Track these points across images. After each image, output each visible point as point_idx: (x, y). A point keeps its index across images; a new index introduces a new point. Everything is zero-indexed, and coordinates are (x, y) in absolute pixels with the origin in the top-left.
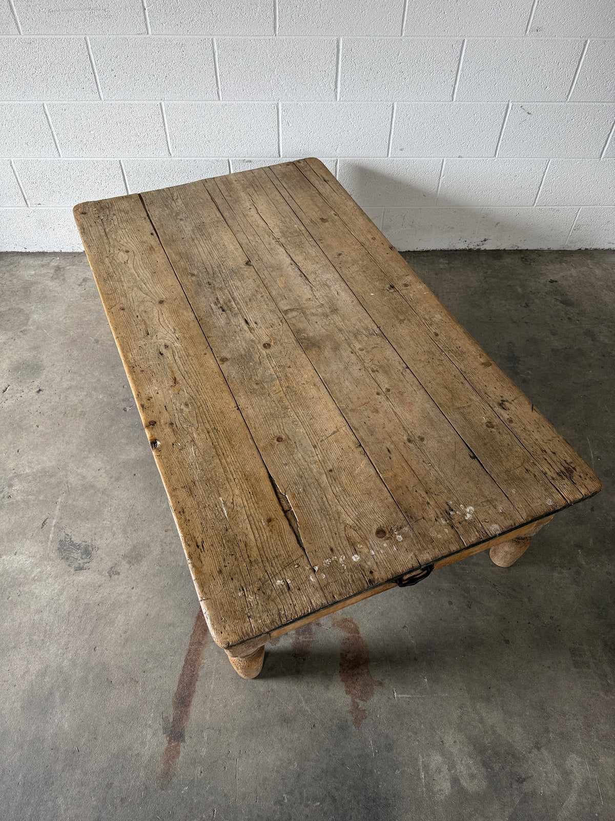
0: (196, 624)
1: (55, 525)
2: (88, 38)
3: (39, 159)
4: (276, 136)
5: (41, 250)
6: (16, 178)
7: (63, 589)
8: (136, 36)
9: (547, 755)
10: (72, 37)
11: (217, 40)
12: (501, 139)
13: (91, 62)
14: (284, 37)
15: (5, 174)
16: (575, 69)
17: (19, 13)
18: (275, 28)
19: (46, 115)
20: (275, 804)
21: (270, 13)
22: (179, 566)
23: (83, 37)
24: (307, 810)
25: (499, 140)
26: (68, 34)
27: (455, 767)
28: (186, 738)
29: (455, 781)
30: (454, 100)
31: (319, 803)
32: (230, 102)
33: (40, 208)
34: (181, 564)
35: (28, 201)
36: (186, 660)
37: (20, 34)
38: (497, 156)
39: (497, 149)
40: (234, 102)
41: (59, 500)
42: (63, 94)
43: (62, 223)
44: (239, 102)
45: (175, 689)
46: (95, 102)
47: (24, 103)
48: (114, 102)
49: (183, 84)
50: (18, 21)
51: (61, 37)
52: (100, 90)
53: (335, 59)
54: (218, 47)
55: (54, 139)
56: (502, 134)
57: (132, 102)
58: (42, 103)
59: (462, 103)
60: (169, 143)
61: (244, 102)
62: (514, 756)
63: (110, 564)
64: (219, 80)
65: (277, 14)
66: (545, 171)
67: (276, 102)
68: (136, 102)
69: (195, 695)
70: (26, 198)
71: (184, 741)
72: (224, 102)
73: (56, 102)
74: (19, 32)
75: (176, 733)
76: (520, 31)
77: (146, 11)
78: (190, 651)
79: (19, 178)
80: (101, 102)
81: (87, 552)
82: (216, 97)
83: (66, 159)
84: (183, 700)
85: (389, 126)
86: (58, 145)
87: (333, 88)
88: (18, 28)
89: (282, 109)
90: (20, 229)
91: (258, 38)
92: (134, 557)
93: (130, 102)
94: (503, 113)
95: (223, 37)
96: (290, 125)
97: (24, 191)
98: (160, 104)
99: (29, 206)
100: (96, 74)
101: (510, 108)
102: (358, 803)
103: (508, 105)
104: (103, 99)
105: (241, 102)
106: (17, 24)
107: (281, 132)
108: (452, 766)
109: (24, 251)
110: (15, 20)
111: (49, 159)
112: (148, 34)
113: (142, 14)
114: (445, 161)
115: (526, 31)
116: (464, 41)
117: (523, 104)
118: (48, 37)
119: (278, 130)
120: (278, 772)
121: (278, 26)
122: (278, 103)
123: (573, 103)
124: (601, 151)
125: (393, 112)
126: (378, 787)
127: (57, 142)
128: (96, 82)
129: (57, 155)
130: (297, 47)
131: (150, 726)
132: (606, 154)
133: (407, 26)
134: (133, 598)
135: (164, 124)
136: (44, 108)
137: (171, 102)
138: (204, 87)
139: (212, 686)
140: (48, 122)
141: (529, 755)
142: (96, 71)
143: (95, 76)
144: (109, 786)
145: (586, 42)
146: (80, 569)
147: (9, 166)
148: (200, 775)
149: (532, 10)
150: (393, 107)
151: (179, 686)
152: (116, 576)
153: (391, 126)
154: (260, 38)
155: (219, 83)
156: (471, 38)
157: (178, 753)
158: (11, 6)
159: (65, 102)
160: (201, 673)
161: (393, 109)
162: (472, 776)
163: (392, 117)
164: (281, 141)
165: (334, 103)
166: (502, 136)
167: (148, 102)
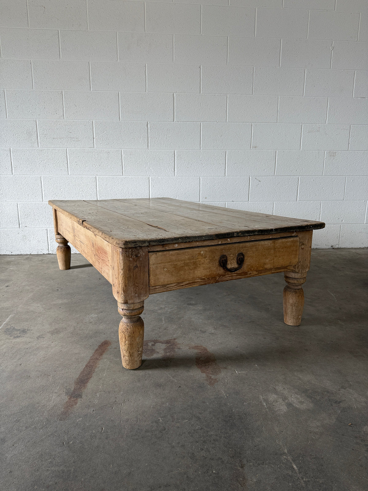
0: (95, 353)
1: (4, 324)
2: (68, 149)
3: (32, 203)
4: (148, 192)
5: (20, 254)
6: (18, 212)
7: (4, 344)
8: (89, 149)
9: (351, 391)
10: (61, 148)
11: (123, 150)
12: (250, 192)
13: (67, 159)
14: (152, 150)
15: (13, 210)
16: (274, 162)
17: (40, 138)
18: (148, 146)
19: (41, 182)
20: (152, 423)
21: (146, 141)
22: (85, 334)
23: (66, 148)
24: (178, 425)
25: (249, 193)
26: (59, 147)
27: (287, 399)
28: (83, 396)
29: (289, 405)
30: (226, 176)
31: (187, 421)
32: (128, 177)
33: (26, 229)
34: (86, 333)
35: (20, 225)
36: (86, 366)
37: (38, 147)
38: (249, 201)
39: (249, 198)
40: (130, 177)
41: (10, 316)
42: (52, 172)
43: (35, 237)
44: (132, 177)
45: (77, 377)
46: (66, 176)
47: (32, 176)
48: (74, 176)
49: (107, 168)
50: (39, 142)
51: (56, 148)
52: (69, 171)
53: (174, 159)
54: (124, 153)
55: (42, 193)
56: (250, 190)
57: (83, 176)
58: (40, 176)
59: (230, 177)
60: (98, 195)
61: (134, 177)
62: (328, 392)
63: (38, 335)
64: (123, 167)
65: (149, 141)
66: (273, 208)
67: (148, 177)
68: (85, 176)
69: (92, 378)
70: (20, 223)
71: (81, 398)
72: (125, 177)
73: (47, 176)
74: (38, 146)
75: (75, 395)
76: (248, 148)
77: (95, 139)
78: (89, 362)
79: (19, 212)
80: (68, 176)
81: (24, 331)
82: (122, 174)
83: (45, 203)
84: (83, 381)
85: (199, 187)
86: (43, 196)
87: (173, 170)
88: (38, 145)
89: (151, 180)
90: (12, 241)
91: (141, 150)
92: (56, 332)
93: (82, 176)
94: (248, 181)
95: (126, 150)
96: (155, 187)
97: (20, 219)
98: (96, 177)
99: (21, 228)
100: (69, 164)
101: (251, 179)
102: (218, 419)
103: (250, 178)
104: (69, 174)
105: (133, 177)
106: (38, 143)
107: (150, 190)
108: (284, 399)
109: (10, 254)
110: (38, 142)
111: (37, 203)
112: (94, 148)
113: (93, 140)
114: (226, 203)
115: (251, 148)
116: (226, 152)
117: (256, 177)
118: (50, 148)
119: (149, 189)
120: (153, 408)
121: (149, 145)
122: (149, 177)
123: (278, 177)
124: (296, 197)
125: (200, 181)
126: (232, 411)
127: (43, 194)
128: (68, 167)
129: (42, 201)
130: (157, 154)
131: (56, 393)
132: (299, 199)
133: (202, 146)
134: (52, 345)
135: (96, 186)
136: (41, 178)
137: (101, 176)
138: (117, 170)
139: (104, 375)
140: (41, 185)
141: (340, 392)
142: (68, 163)
143: (68, 164)
144: (18, 421)
145: (276, 151)
146: (18, 337)
147: (16, 206)
148: (93, 412)
149: (251, 140)
150: (200, 179)
151: (80, 375)
152: (42, 339)
153: (200, 187)
154: (142, 150)
155: (123, 168)
156: (229, 151)
157: (76, 403)
158: (37, 136)
159: (51, 176)
160: (96, 370)
161: (200, 180)
162: (302, 403)
163: (200, 183)
164: (150, 195)
165: (174, 177)
166: (250, 191)
167: (90, 176)
